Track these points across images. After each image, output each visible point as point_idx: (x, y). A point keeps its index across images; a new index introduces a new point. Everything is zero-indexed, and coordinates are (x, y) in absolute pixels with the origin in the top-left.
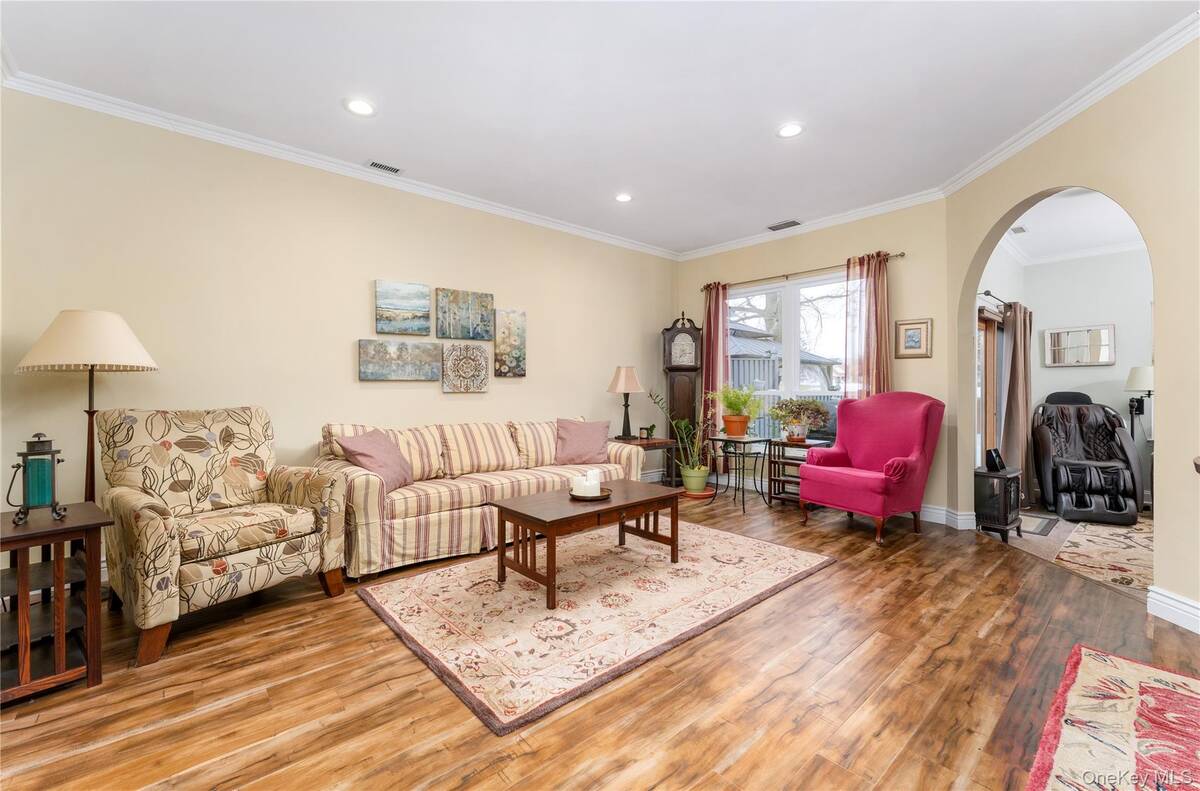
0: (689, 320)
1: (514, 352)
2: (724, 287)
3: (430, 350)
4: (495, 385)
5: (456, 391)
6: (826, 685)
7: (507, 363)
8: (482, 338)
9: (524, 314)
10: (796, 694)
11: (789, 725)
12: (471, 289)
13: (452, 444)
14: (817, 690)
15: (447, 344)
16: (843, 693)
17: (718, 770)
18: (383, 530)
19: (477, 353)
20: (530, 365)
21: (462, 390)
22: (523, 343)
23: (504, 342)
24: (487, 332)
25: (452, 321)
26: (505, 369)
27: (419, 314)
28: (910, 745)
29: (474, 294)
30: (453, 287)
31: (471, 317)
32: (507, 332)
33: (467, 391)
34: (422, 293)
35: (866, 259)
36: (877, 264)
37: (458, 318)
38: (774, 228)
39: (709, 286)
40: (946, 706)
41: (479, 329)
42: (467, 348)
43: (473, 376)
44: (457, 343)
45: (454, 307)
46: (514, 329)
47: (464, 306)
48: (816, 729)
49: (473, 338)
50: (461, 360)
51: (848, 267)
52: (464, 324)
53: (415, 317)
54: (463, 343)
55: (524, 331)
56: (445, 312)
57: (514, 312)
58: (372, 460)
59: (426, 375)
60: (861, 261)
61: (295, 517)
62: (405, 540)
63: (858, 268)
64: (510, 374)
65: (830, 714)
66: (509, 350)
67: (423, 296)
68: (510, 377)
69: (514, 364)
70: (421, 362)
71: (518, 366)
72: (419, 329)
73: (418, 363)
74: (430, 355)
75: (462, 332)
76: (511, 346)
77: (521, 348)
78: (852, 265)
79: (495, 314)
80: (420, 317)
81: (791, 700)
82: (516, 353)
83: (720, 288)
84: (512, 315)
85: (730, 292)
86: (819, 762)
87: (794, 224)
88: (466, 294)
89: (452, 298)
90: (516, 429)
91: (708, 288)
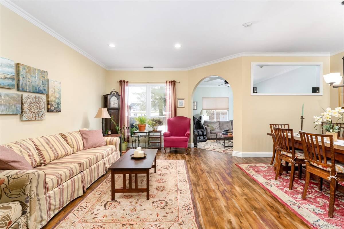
0: (116, 92)
1: (56, 100)
2: (127, 82)
3: (15, 97)
4: (49, 116)
5: (30, 120)
7: (54, 105)
8: (42, 93)
9: (60, 83)
12: (37, 67)
13: (41, 148)
15: (25, 95)
16: (229, 186)
18: (46, 200)
19: (40, 100)
20: (63, 107)
21: (33, 119)
22: (60, 97)
23: (52, 95)
24: (45, 90)
25: (28, 83)
26: (53, 108)
27: (8, 77)
29: (39, 70)
30: (28, 65)
31: (37, 82)
32: (53, 91)
33: (35, 120)
34: (10, 65)
35: (171, 82)
36: (173, 83)
37: (30, 81)
38: (145, 67)
39: (122, 81)
41: (41, 88)
42: (35, 97)
43: (38, 112)
44: (30, 94)
45: (28, 75)
46: (56, 90)
47: (34, 75)
49: (38, 93)
50: (32, 104)
51: (166, 83)
52: (34, 85)
53: (6, 78)
54: (34, 95)
55: (60, 91)
56: (23, 77)
57: (56, 81)
58: (20, 163)
59: (13, 111)
60: (170, 82)
61: (13, 210)
62: (55, 201)
63: (169, 84)
64: (55, 111)
65: (234, 191)
66: (54, 99)
67: (10, 66)
68: (55, 112)
69: (56, 106)
70: (10, 104)
71: (58, 107)
72: (8, 85)
73: (8, 104)
74: (15, 100)
75: (32, 89)
76: (55, 97)
77: (59, 99)
78: (167, 83)
79: (48, 81)
80: (9, 78)
81: (226, 191)
82: (57, 101)
83: (125, 83)
84: (55, 83)
85: (129, 84)
87: (152, 67)
88: (35, 70)
89: (27, 70)
90: (65, 136)
91: (121, 82)
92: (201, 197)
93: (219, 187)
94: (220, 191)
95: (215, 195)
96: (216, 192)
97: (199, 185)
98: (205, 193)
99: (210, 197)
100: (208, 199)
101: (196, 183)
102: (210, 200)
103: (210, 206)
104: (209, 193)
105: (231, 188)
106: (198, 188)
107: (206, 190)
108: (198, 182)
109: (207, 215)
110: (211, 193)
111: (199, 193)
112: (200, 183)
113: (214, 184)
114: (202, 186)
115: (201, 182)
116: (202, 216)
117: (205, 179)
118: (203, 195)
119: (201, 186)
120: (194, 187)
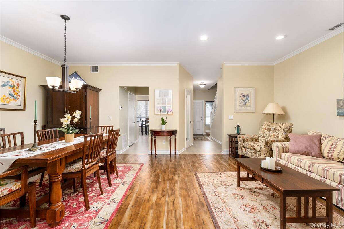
6: (165, 202)
10: (169, 197)
11: (165, 190)
14: (166, 200)
16: (161, 202)
17: (168, 181)
28: (144, 197)
40: (137, 211)
48: (160, 192)
65: (160, 196)
81: (169, 195)
86: (157, 188)
92: (194, 190)
93: (173, 200)
94: (175, 195)
95: (181, 191)
96: (179, 195)
97: (197, 203)
98: (190, 193)
99: (186, 190)
100: (189, 188)
101: (200, 208)
102: (187, 188)
103: (188, 184)
104: (187, 193)
105: (160, 199)
106: (198, 199)
107: (189, 196)
108: (198, 209)
109: (192, 179)
110: (185, 194)
111: (197, 194)
112: (195, 206)
113: (178, 204)
114: (193, 201)
115: (193, 209)
116: (194, 179)
117: (187, 215)
118: (192, 192)
119: (195, 202)
120: (202, 201)
